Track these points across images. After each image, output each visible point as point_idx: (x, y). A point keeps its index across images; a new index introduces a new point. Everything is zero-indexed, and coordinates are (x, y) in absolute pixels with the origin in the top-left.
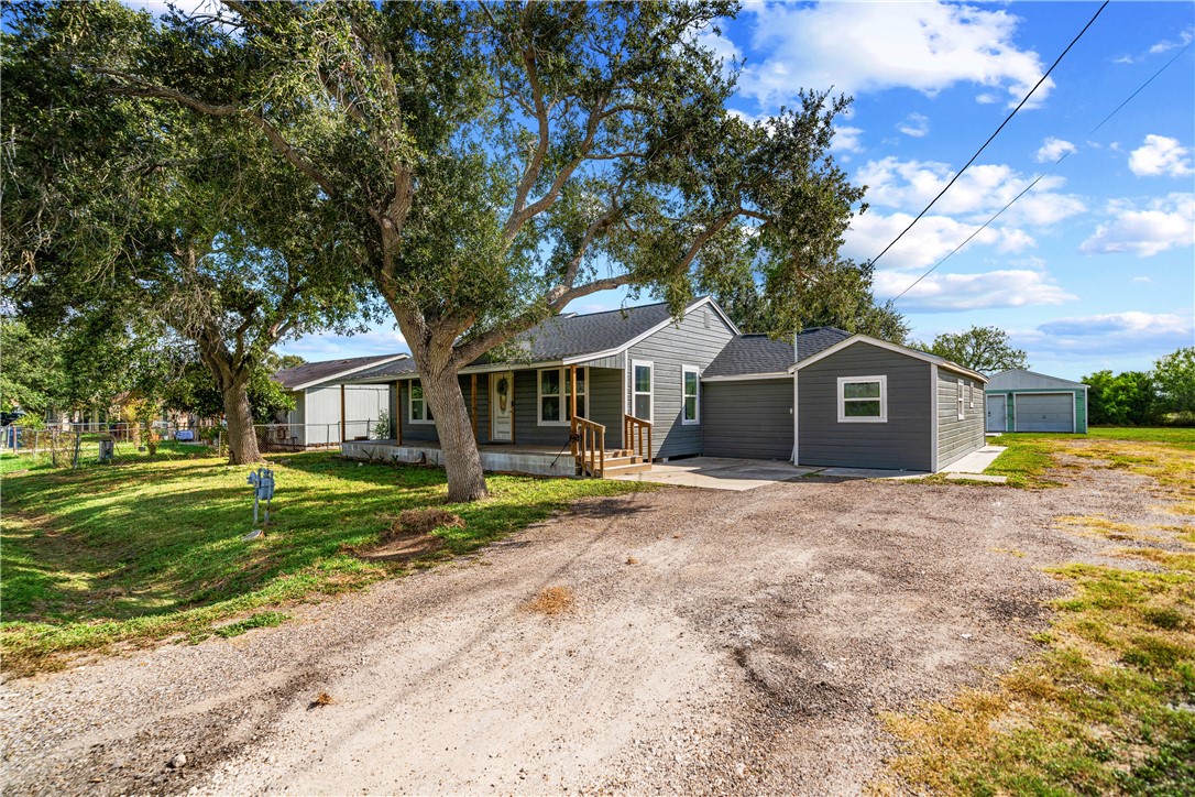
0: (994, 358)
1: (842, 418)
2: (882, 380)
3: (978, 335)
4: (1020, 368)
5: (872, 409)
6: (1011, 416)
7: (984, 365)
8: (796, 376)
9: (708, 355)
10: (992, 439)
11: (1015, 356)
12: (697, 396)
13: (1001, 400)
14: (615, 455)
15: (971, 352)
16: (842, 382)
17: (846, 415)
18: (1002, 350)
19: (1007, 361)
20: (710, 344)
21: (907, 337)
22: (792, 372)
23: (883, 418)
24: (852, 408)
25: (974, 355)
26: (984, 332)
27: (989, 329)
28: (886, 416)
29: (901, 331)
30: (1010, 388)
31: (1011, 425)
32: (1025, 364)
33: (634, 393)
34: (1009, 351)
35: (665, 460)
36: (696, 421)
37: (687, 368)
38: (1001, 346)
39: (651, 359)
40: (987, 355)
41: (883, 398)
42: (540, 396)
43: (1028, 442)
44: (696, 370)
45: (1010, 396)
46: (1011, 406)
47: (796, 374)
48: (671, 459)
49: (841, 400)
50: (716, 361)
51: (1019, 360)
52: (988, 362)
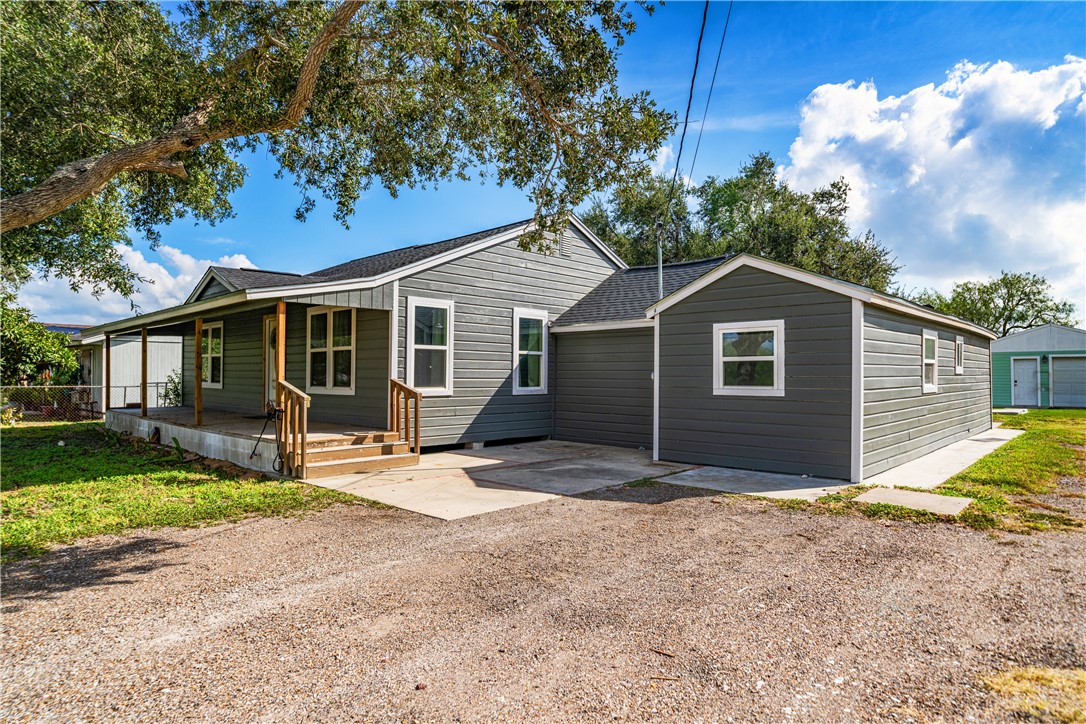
0: (1030, 313)
1: (719, 388)
2: (778, 327)
3: (1009, 283)
4: (1065, 324)
5: (760, 374)
6: (1046, 387)
7: (1017, 320)
8: (656, 324)
9: (565, 295)
10: (1007, 419)
11: (1058, 309)
12: (544, 354)
13: (1032, 363)
14: (359, 441)
15: (1001, 305)
16: (720, 330)
17: (725, 384)
18: (1042, 302)
19: (1048, 315)
20: (571, 280)
21: (893, 279)
22: (651, 318)
23: (778, 389)
24: (734, 374)
25: (1005, 309)
26: (1018, 279)
27: (1024, 276)
28: (782, 386)
29: (885, 271)
30: (1044, 349)
31: (1045, 398)
32: (1072, 319)
33: (412, 347)
34: (1050, 304)
35: (477, 446)
36: (542, 388)
37: (521, 312)
38: (1041, 297)
39: (451, 298)
40: (1020, 308)
42: (309, 351)
43: (1058, 425)
44: (544, 316)
45: (1045, 359)
46: (1045, 372)
47: (657, 318)
48: (488, 444)
49: (719, 359)
50: (580, 304)
51: (1063, 315)
52: (1022, 317)
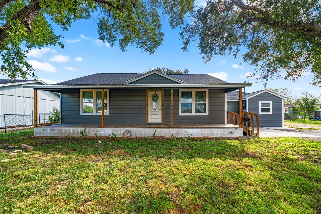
2: (271, 102)
5: (268, 110)
17: (261, 112)
23: (271, 113)
24: (263, 110)
41: (271, 108)
42: (181, 102)
47: (248, 100)
49: (260, 108)
